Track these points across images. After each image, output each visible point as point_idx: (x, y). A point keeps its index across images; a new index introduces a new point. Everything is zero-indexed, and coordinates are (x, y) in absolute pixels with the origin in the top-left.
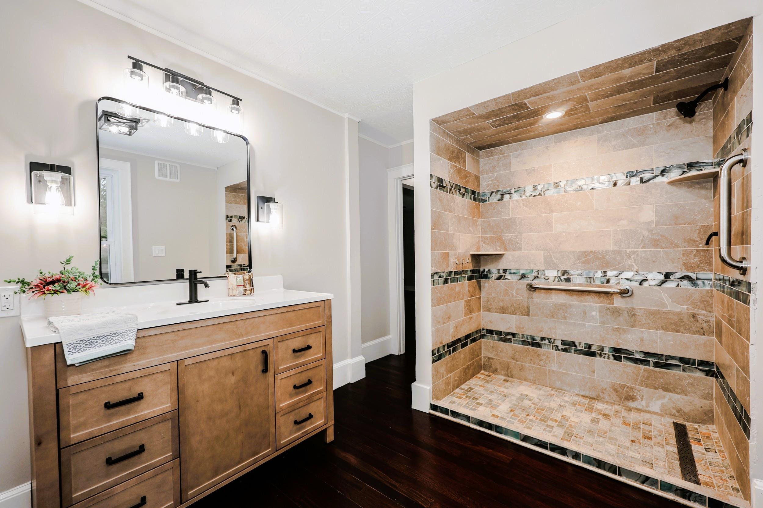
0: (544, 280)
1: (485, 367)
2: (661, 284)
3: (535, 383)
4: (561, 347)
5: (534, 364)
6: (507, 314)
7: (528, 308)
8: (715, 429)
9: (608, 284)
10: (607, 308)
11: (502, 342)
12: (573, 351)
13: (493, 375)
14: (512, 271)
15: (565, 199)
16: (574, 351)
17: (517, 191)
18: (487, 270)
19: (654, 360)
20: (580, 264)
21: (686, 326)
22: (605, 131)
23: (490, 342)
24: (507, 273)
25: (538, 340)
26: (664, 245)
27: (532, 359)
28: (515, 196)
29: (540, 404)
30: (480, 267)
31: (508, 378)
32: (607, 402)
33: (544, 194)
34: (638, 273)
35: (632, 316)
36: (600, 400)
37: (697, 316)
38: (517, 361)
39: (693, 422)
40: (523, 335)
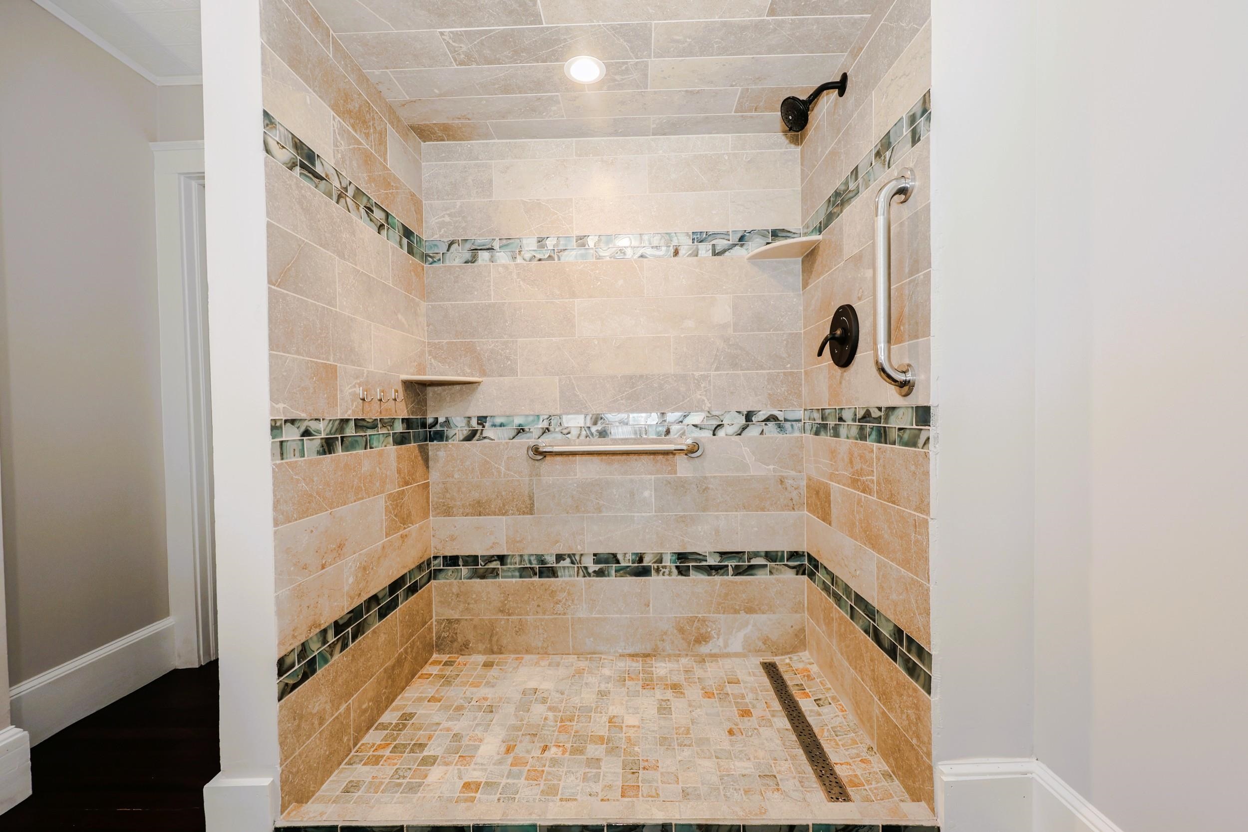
0: (560, 436)
1: (440, 645)
2: (742, 432)
3: (546, 653)
4: (593, 568)
5: (544, 613)
6: (489, 515)
7: (531, 498)
8: (809, 657)
9: (667, 437)
10: (666, 481)
11: (478, 580)
12: (613, 572)
13: (461, 659)
14: (498, 421)
15: (597, 272)
16: (616, 571)
17: (507, 245)
18: (441, 420)
19: (733, 564)
20: (623, 401)
21: (773, 499)
22: (661, 152)
23: (450, 585)
24: (487, 425)
25: (551, 561)
26: (744, 365)
27: (541, 604)
28: (502, 257)
29: (563, 705)
30: (425, 413)
31: (492, 657)
32: (669, 656)
33: (559, 259)
34: (710, 414)
35: (704, 490)
36: (658, 655)
37: (786, 481)
38: (509, 615)
39: (782, 655)
40: (521, 556)
